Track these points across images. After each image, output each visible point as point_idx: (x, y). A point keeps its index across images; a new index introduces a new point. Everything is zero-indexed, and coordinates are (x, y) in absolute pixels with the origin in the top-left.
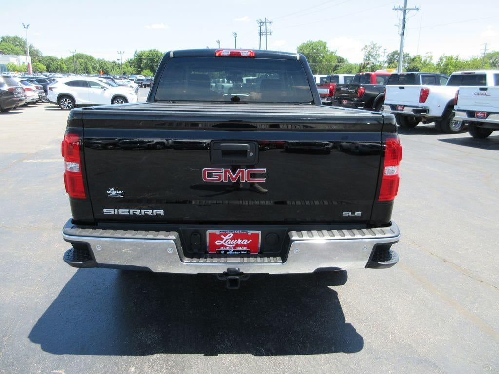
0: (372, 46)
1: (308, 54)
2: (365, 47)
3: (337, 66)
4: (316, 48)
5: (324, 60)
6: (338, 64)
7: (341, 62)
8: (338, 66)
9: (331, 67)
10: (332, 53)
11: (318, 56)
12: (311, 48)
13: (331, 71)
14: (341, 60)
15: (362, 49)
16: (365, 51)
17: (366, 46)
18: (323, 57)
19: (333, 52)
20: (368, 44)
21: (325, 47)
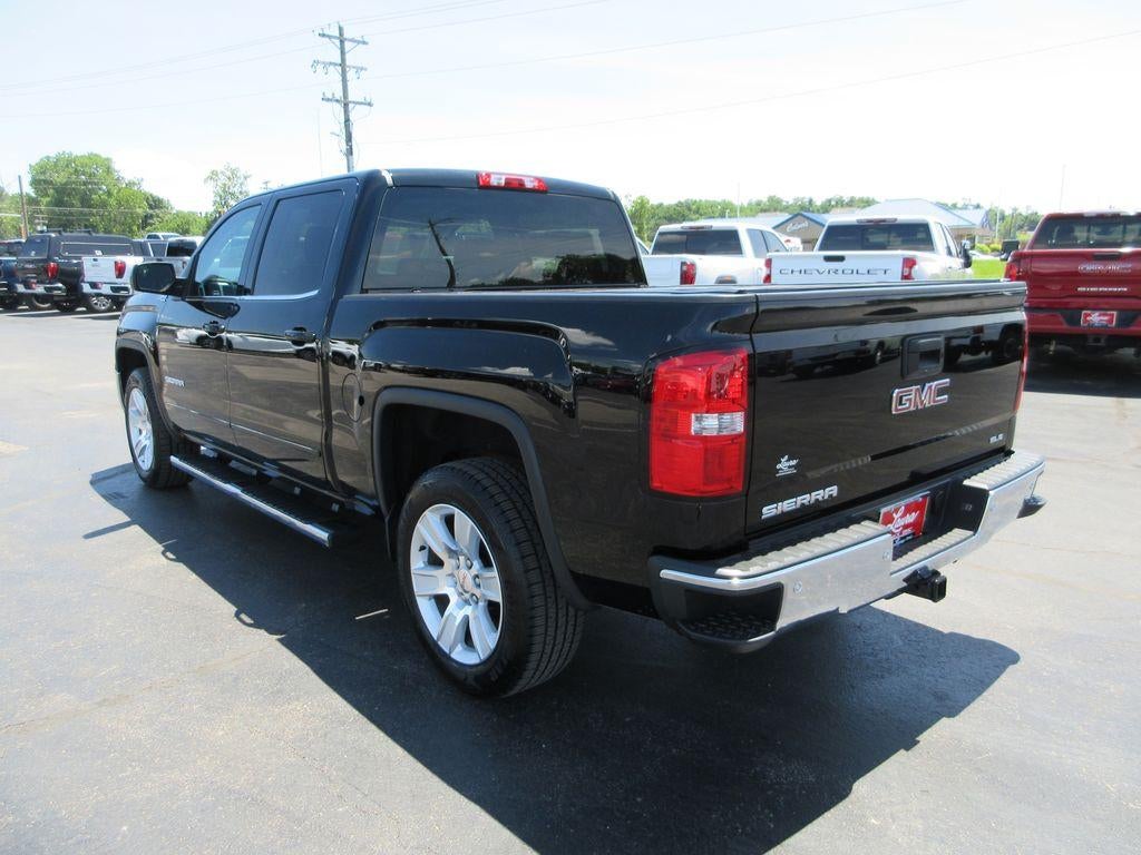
0: (229, 174)
1: (66, 184)
2: (213, 176)
3: (147, 217)
4: (87, 170)
5: (112, 201)
6: (151, 212)
7: (156, 207)
8: (152, 216)
9: (133, 217)
10: (130, 184)
11: (93, 191)
12: (72, 170)
13: (135, 228)
14: (156, 204)
15: (206, 181)
16: (212, 183)
17: (214, 173)
18: (109, 193)
19: (134, 184)
20: (219, 168)
21: (109, 170)
